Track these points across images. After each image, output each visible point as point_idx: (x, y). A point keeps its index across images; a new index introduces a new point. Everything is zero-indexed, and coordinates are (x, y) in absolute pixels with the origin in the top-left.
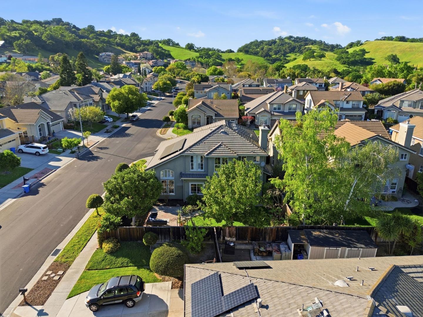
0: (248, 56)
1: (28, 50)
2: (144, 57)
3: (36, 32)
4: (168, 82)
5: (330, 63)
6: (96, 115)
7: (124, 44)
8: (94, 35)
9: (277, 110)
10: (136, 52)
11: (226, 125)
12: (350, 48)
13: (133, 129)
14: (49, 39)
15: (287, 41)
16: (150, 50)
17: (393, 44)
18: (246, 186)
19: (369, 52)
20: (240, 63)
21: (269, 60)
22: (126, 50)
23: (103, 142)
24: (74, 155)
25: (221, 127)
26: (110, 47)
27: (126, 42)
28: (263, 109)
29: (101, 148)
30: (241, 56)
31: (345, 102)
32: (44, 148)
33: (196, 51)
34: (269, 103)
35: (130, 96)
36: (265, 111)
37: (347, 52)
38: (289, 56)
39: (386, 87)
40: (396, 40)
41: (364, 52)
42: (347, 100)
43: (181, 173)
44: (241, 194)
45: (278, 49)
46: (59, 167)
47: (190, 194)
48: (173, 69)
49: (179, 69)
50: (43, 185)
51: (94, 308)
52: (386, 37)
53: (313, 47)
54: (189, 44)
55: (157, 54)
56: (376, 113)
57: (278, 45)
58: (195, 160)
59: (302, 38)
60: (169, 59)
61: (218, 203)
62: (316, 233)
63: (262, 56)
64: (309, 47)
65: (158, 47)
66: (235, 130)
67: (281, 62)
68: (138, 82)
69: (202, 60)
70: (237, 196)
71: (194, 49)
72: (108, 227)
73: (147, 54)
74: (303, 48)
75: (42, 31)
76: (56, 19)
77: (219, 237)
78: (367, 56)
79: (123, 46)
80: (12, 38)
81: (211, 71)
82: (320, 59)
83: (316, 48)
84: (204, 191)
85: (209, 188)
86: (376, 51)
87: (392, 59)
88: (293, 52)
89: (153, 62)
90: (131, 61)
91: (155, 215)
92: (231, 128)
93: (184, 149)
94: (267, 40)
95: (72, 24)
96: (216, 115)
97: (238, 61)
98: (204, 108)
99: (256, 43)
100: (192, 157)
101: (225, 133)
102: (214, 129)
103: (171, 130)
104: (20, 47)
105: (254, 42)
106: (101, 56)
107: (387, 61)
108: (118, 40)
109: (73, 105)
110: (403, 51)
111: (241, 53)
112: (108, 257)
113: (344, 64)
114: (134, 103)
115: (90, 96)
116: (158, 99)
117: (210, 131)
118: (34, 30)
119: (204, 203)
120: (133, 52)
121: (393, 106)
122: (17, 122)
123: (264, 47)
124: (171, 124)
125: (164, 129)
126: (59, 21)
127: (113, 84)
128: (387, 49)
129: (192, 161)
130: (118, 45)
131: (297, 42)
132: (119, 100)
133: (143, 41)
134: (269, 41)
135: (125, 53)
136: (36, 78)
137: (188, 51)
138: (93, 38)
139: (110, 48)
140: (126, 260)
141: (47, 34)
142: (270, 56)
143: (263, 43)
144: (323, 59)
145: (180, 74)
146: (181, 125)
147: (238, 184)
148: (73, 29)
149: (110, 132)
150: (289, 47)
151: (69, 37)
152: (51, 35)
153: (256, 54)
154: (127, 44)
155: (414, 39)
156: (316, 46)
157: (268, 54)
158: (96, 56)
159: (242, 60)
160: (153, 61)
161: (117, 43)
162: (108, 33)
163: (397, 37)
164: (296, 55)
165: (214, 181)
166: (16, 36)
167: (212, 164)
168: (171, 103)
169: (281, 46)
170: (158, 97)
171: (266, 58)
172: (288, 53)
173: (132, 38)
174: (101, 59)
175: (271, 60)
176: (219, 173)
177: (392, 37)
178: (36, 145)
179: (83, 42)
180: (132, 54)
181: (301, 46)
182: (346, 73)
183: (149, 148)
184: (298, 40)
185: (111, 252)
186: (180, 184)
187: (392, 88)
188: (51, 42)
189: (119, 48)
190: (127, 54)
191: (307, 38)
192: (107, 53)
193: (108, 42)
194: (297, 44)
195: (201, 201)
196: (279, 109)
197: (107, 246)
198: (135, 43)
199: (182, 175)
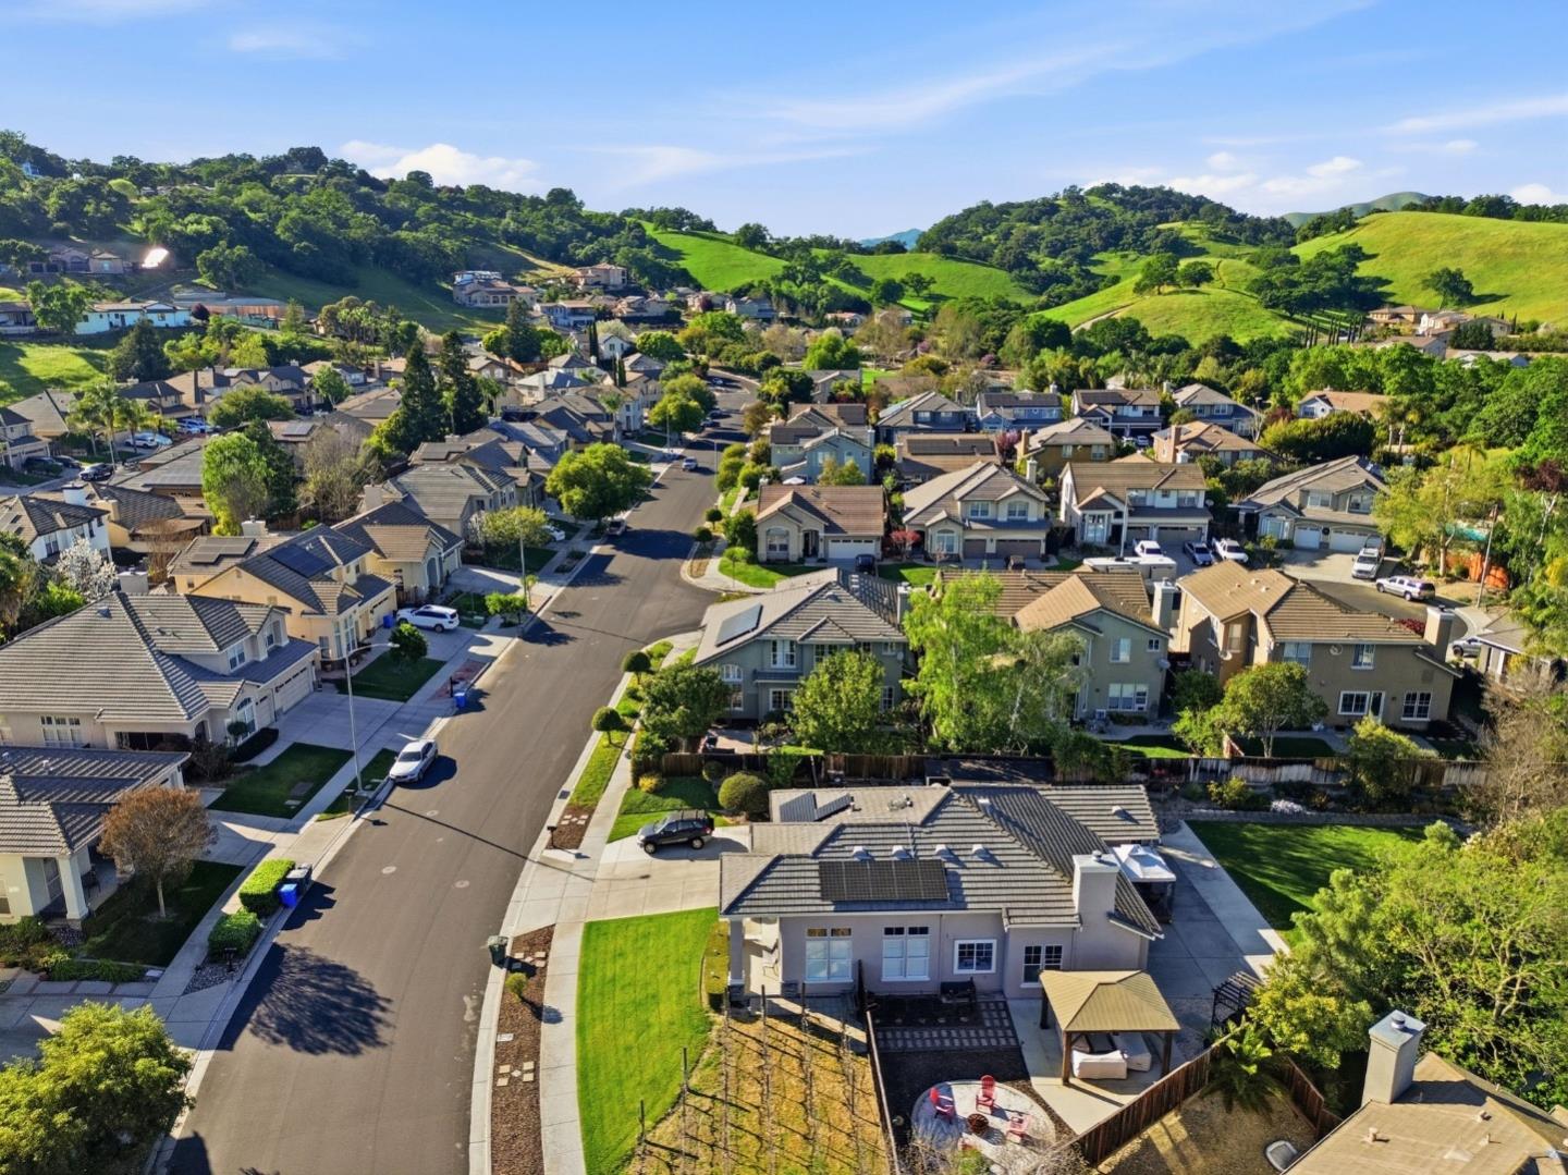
0: (954, 266)
1: (239, 279)
2: (597, 283)
3: (255, 210)
4: (694, 404)
5: (1226, 303)
6: (535, 526)
7: (532, 236)
8: (434, 209)
9: (979, 517)
10: (571, 262)
11: (838, 583)
12: (1315, 236)
13: (623, 563)
14: (299, 238)
15: (1098, 203)
16: (619, 258)
17: (1459, 227)
18: (857, 691)
19: (1374, 256)
20: (925, 292)
21: (1026, 279)
22: (539, 254)
23: (561, 598)
24: (513, 629)
25: (828, 586)
26: (485, 245)
27: (537, 226)
28: (943, 515)
29: (564, 615)
30: (929, 265)
31: (1159, 493)
32: (453, 616)
33: (772, 253)
34: (961, 499)
35: (610, 474)
36: (949, 518)
37: (1295, 259)
38: (1101, 262)
39: (1314, 431)
40: (1473, 213)
41: (1356, 254)
42: (1164, 487)
43: (755, 672)
44: (849, 702)
45: (1061, 237)
46: (494, 658)
47: (771, 709)
48: (701, 337)
49: (720, 339)
50: (481, 694)
51: (650, 848)
52: (1439, 199)
53: (1188, 230)
54: (747, 227)
55: (643, 271)
56: (1242, 519)
57: (1064, 223)
58: (779, 646)
59: (1153, 191)
60: (681, 289)
61: (816, 717)
62: (967, 765)
63: (1001, 266)
64: (1171, 229)
65: (643, 241)
66: (852, 593)
67: (1069, 288)
68: (608, 410)
69: (795, 288)
70: (844, 705)
71: (765, 245)
72: (649, 752)
73: (607, 271)
74: (1149, 232)
75: (273, 208)
76: (301, 149)
77: (819, 771)
78: (1365, 270)
79: (526, 242)
80: (189, 238)
81: (822, 351)
82: (1194, 288)
83: (1195, 233)
84: (796, 700)
85: (804, 695)
86: (1397, 253)
87: (1446, 284)
88: (1116, 245)
89: (629, 305)
90: (561, 303)
91: (713, 741)
92: (846, 587)
93: (761, 628)
94: (1022, 200)
95: (354, 166)
96: (827, 529)
97: (919, 283)
98: (798, 511)
99: (984, 213)
100: (775, 643)
101: (835, 598)
102: (815, 589)
103: (714, 563)
104: (214, 266)
105: (978, 209)
106: (462, 287)
107: (1432, 292)
108: (508, 222)
109: (477, 504)
110: (1490, 257)
111: (930, 256)
112: (651, 797)
113: (1274, 306)
114: (621, 493)
115: (505, 475)
116: (664, 459)
117: (807, 594)
118: (247, 204)
119: (795, 717)
120: (563, 263)
121: (1284, 503)
122: (383, 556)
123: (1012, 228)
124: (714, 545)
125: (696, 563)
126: (311, 158)
127: (544, 424)
128: (1437, 244)
129: (774, 650)
130: (511, 238)
131: (1134, 207)
132: (583, 486)
133: (590, 217)
134: (1031, 205)
135: (536, 267)
136: (296, 386)
137: (743, 253)
138: (430, 218)
139: (484, 252)
140: (679, 802)
141: (294, 221)
142: (1033, 265)
143: (1009, 213)
144: (1204, 287)
145: (723, 354)
146: (740, 551)
147: (846, 686)
148: (364, 189)
149: (569, 570)
150: (1099, 230)
151: (361, 226)
152: (306, 224)
153: (981, 257)
154: (539, 237)
155: (1537, 207)
156: (1197, 224)
157: (1025, 257)
158: (445, 285)
159: (932, 281)
160: (631, 298)
161: (505, 232)
162: (474, 196)
163: (1478, 201)
164: (1125, 256)
165: (812, 682)
166: (200, 234)
167: (809, 655)
168: (706, 471)
169: (1071, 224)
170: (665, 450)
171: (1016, 272)
172: (1097, 251)
173: (554, 210)
174: (461, 296)
175: (1035, 279)
176: (821, 671)
177: (1461, 199)
178: (436, 609)
179: (403, 242)
180: (559, 270)
181: (1143, 224)
182: (1259, 350)
183: (671, 614)
184: (1138, 198)
185: (655, 791)
186: (752, 691)
187: (1332, 436)
188: (306, 247)
189: (514, 249)
190: (540, 272)
191: (1170, 193)
192: (477, 273)
193: (479, 231)
194: (1130, 217)
195: (790, 715)
196: (985, 512)
197: (647, 783)
198: (565, 227)
199: (756, 674)
